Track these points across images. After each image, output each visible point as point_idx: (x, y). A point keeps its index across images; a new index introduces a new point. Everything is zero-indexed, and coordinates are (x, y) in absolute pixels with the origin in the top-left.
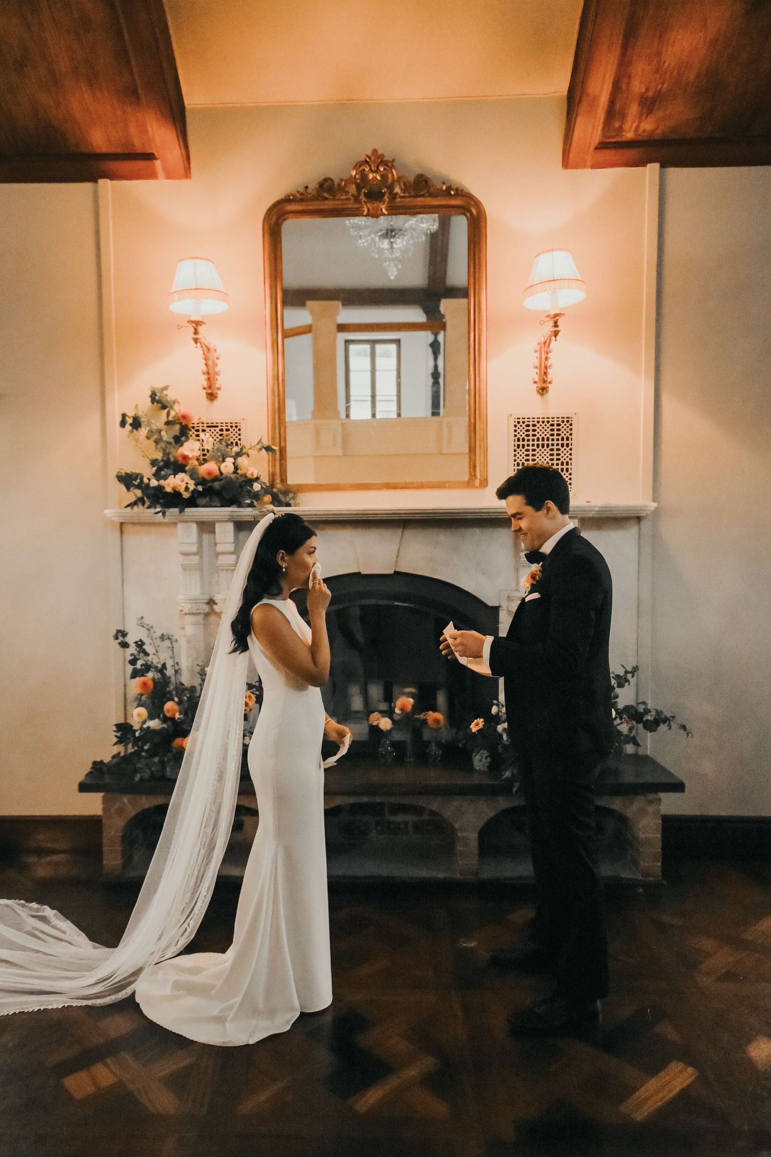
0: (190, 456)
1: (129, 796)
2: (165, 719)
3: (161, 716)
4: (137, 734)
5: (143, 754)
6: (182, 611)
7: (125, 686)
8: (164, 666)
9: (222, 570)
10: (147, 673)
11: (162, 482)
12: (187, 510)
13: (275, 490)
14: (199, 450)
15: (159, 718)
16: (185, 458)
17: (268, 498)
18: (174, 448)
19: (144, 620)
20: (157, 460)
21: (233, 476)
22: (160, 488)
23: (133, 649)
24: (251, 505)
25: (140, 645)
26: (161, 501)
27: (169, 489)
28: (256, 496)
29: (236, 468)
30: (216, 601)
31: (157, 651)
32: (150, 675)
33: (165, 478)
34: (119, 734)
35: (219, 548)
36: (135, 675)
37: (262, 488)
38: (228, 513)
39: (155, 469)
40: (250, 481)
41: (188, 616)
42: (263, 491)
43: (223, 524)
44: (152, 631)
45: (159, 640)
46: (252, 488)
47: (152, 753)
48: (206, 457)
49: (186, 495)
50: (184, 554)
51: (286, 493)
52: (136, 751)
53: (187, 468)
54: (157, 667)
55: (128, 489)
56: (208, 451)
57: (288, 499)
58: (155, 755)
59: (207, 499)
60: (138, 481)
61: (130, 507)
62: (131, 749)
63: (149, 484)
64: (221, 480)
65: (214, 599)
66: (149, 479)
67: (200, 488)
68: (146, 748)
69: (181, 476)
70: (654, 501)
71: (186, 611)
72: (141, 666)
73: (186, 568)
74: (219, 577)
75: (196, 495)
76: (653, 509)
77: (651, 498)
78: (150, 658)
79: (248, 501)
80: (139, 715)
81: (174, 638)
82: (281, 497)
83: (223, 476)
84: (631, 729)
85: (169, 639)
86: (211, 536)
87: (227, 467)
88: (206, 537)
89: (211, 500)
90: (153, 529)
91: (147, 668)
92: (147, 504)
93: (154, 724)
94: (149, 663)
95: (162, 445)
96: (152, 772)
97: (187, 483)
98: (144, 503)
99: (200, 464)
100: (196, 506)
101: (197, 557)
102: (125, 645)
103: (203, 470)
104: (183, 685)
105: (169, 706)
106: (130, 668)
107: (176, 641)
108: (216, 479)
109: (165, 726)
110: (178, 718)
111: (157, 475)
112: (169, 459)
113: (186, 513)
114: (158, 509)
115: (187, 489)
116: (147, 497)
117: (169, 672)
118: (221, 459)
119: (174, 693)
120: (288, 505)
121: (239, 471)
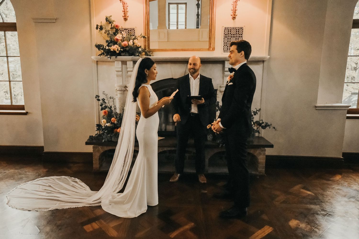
0: (119, 39)
1: (101, 146)
2: (112, 123)
3: (110, 122)
4: (103, 128)
5: (105, 134)
6: (117, 89)
7: (99, 112)
8: (111, 107)
9: (129, 77)
10: (106, 109)
11: (110, 48)
12: (118, 57)
13: (146, 51)
14: (122, 37)
15: (110, 123)
16: (117, 40)
17: (144, 53)
18: (114, 36)
19: (105, 92)
20: (108, 40)
21: (133, 46)
22: (109, 50)
23: (101, 101)
24: (138, 56)
25: (103, 100)
26: (110, 54)
27: (112, 50)
28: (140, 53)
29: (134, 43)
30: (127, 87)
31: (109, 102)
32: (107, 109)
33: (111, 46)
34: (97, 128)
35: (128, 70)
36: (102, 109)
37: (142, 50)
38: (131, 58)
39: (107, 43)
40: (138, 48)
41: (118, 91)
42: (142, 51)
43: (129, 62)
44: (107, 96)
45: (109, 98)
46: (139, 50)
47: (108, 133)
48: (124, 40)
49: (118, 52)
50: (117, 71)
51: (149, 52)
52: (103, 133)
53: (118, 43)
54: (109, 107)
55: (99, 50)
56: (124, 37)
57: (150, 54)
58: (109, 134)
59: (124, 53)
60: (102, 47)
61: (100, 56)
62: (101, 132)
63: (106, 48)
64: (129, 47)
65: (127, 86)
66: (106, 47)
67: (122, 50)
68: (106, 132)
69: (116, 46)
70: (268, 56)
71: (118, 89)
72: (104, 107)
73: (117, 76)
74: (128, 79)
75: (121, 52)
76: (268, 58)
77: (268, 54)
78: (107, 104)
79: (138, 54)
80: (104, 122)
81: (114, 98)
82: (148, 53)
83: (129, 46)
84: (257, 128)
85: (113, 98)
86: (126, 66)
87: (131, 43)
88: (124, 66)
89: (125, 54)
90: (107, 63)
91: (106, 107)
92: (105, 55)
93: (108, 125)
94: (106, 106)
95: (110, 35)
96: (108, 139)
97: (118, 48)
98: (104, 54)
99: (122, 42)
100: (121, 56)
101: (121, 72)
102: (99, 100)
103: (123, 44)
104: (117, 113)
105: (113, 119)
106: (100, 107)
107: (115, 99)
108: (127, 47)
109: (112, 125)
110: (116, 123)
111: (108, 46)
112: (112, 40)
113: (117, 58)
114: (109, 57)
115: (118, 50)
116: (105, 52)
117: (113, 109)
118: (129, 40)
119: (114, 115)
120: (150, 56)
121: (134, 45)
